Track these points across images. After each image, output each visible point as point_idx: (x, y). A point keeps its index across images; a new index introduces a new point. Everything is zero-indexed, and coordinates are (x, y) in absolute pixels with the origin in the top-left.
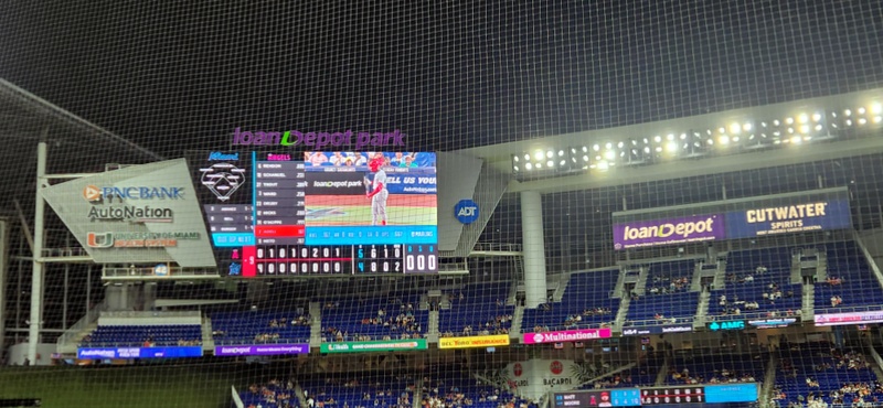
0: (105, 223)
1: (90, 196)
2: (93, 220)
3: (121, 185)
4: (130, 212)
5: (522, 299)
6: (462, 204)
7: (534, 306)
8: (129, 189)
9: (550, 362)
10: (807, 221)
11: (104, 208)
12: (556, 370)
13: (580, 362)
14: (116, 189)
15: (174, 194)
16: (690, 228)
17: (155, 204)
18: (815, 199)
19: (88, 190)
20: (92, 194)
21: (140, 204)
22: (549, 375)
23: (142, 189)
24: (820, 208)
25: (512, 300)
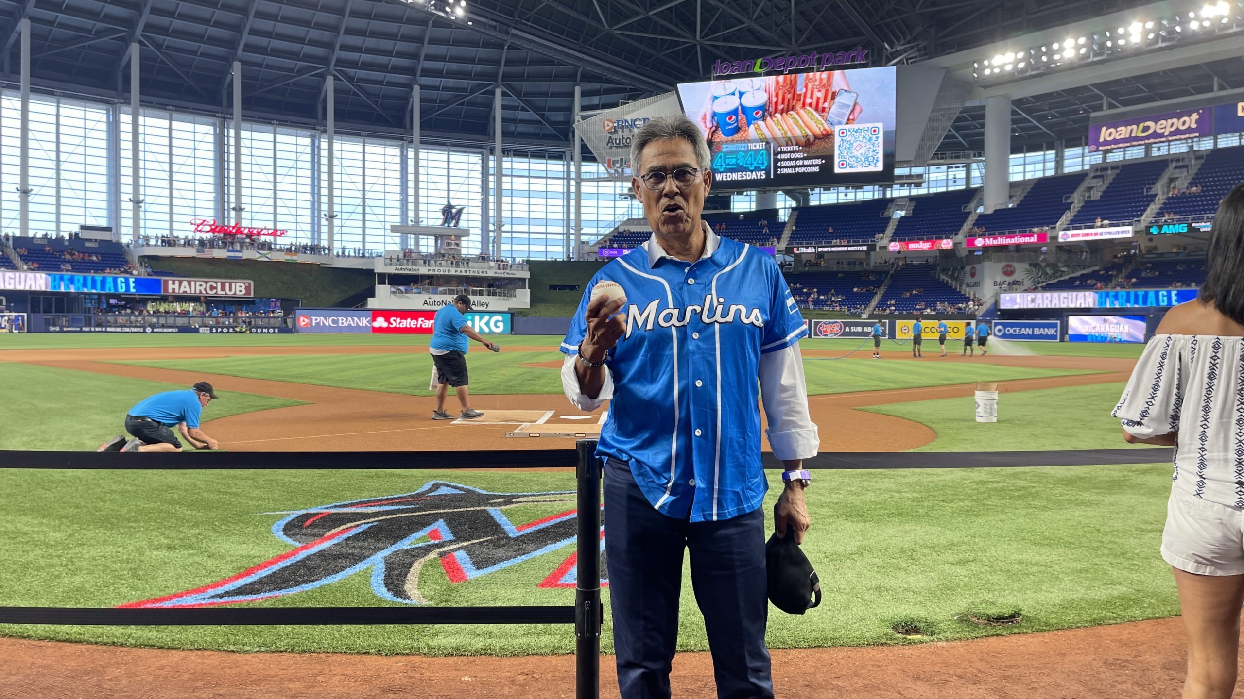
0: (619, 150)
1: (607, 128)
2: (611, 147)
3: (629, 118)
5: (979, 208)
7: (987, 212)
8: (635, 120)
9: (1004, 264)
11: (618, 137)
12: (1008, 272)
13: (1034, 265)
14: (626, 121)
16: (1172, 125)
19: (606, 123)
20: (609, 126)
22: (1000, 278)
23: (645, 120)
25: (970, 209)
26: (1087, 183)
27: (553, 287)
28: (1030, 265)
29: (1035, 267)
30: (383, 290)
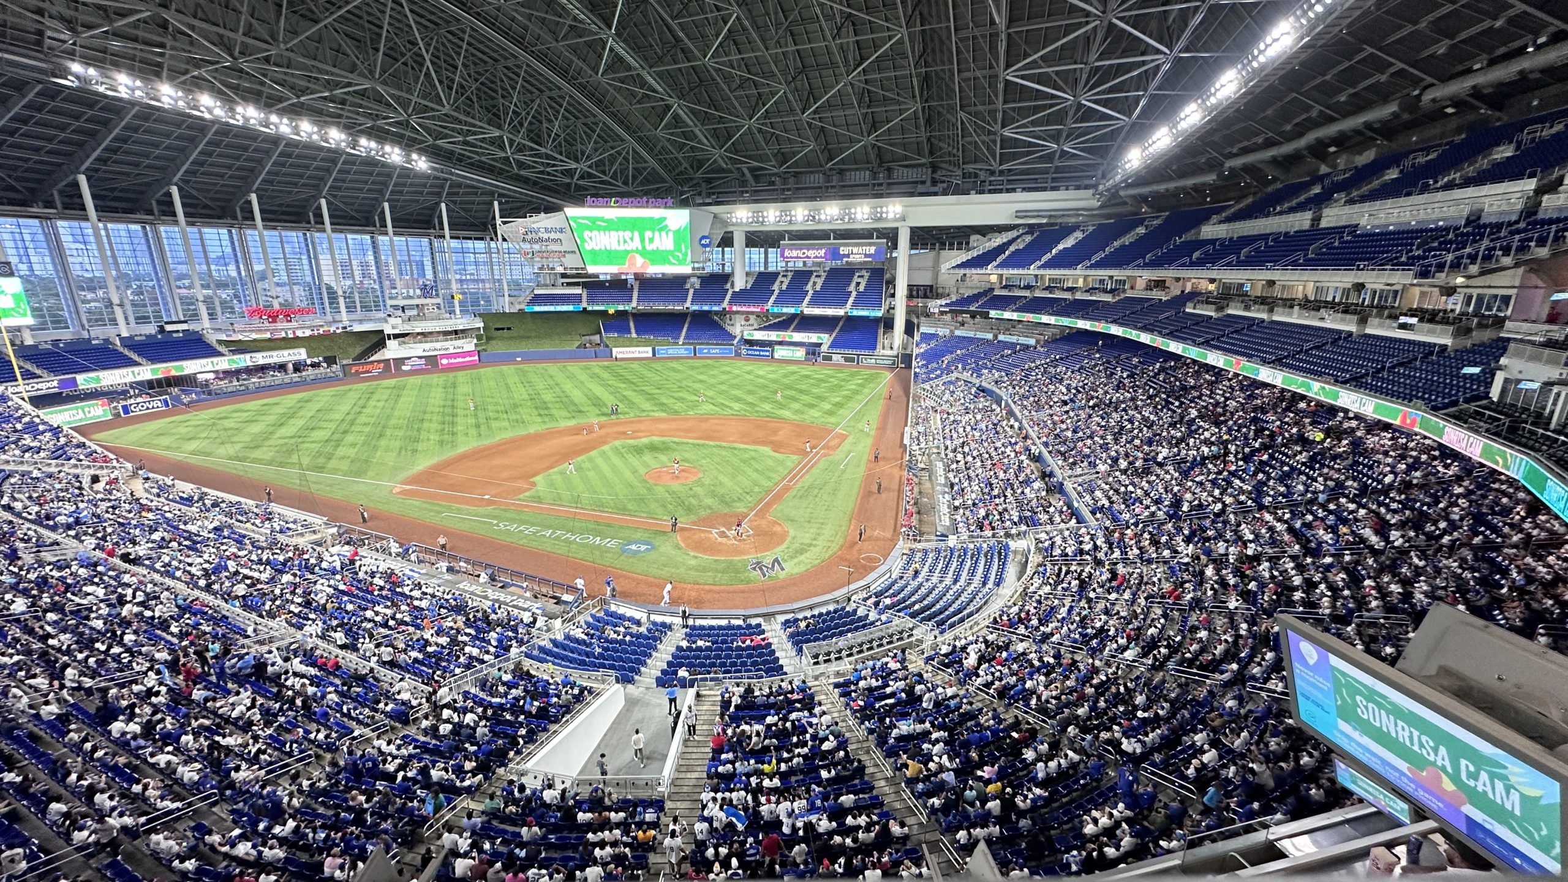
1: (521, 231)
2: (525, 243)
3: (535, 226)
4: (541, 240)
5: (732, 285)
6: (703, 237)
7: (737, 289)
8: (539, 227)
9: (744, 316)
10: (866, 256)
11: (529, 237)
12: (747, 320)
13: (758, 316)
14: (534, 228)
15: (561, 231)
16: (814, 253)
17: (553, 236)
18: (870, 244)
19: (519, 227)
20: (521, 229)
21: (546, 236)
23: (543, 227)
24: (872, 250)
25: (728, 286)
26: (780, 278)
27: (497, 329)
30: (390, 344)
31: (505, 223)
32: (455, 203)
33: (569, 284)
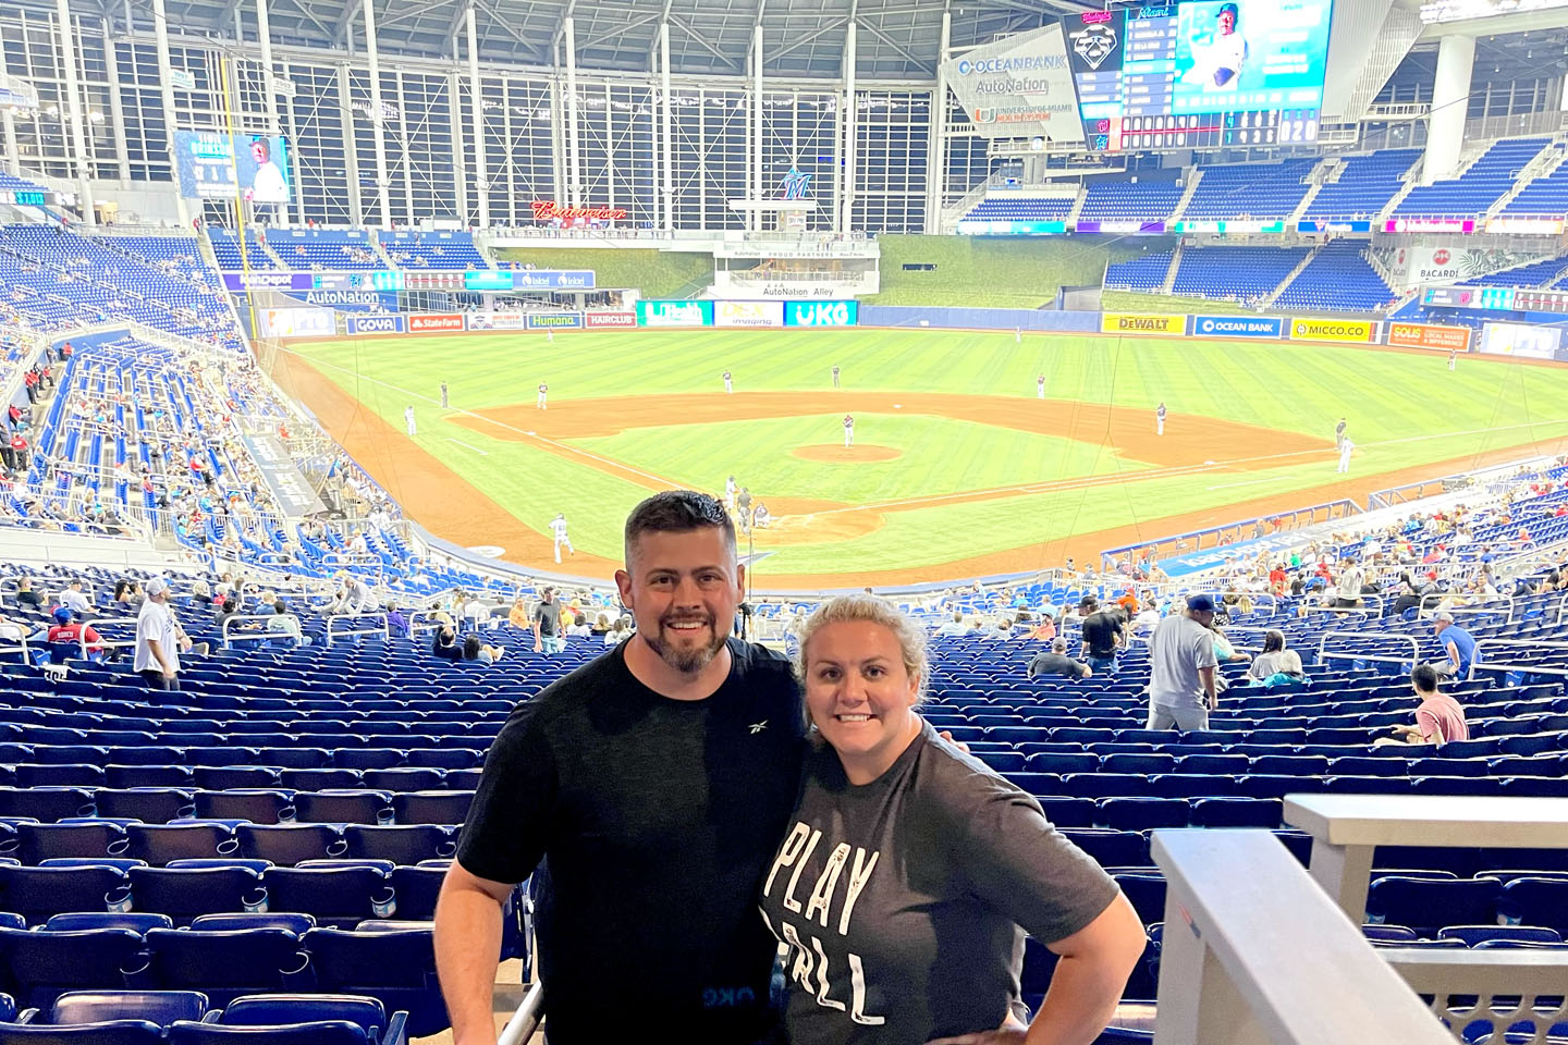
0: (990, 97)
2: (981, 95)
3: (1005, 57)
4: (1010, 86)
5: (1419, 174)
7: (1427, 182)
17: (1033, 75)
21: (1020, 76)
22: (1430, 266)
25: (1407, 175)
27: (908, 267)
28: (1469, 251)
29: (1474, 254)
30: (722, 277)
31: (953, 55)
32: (875, 21)
33: (1055, 180)
